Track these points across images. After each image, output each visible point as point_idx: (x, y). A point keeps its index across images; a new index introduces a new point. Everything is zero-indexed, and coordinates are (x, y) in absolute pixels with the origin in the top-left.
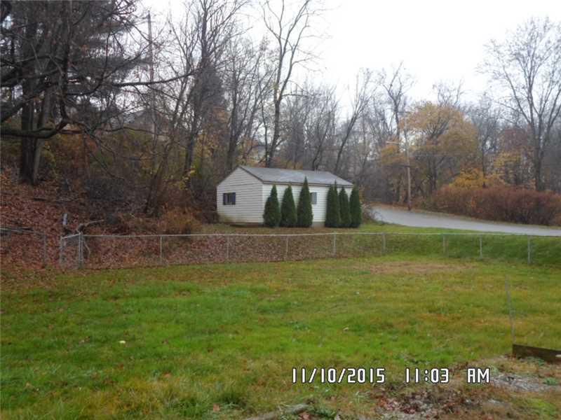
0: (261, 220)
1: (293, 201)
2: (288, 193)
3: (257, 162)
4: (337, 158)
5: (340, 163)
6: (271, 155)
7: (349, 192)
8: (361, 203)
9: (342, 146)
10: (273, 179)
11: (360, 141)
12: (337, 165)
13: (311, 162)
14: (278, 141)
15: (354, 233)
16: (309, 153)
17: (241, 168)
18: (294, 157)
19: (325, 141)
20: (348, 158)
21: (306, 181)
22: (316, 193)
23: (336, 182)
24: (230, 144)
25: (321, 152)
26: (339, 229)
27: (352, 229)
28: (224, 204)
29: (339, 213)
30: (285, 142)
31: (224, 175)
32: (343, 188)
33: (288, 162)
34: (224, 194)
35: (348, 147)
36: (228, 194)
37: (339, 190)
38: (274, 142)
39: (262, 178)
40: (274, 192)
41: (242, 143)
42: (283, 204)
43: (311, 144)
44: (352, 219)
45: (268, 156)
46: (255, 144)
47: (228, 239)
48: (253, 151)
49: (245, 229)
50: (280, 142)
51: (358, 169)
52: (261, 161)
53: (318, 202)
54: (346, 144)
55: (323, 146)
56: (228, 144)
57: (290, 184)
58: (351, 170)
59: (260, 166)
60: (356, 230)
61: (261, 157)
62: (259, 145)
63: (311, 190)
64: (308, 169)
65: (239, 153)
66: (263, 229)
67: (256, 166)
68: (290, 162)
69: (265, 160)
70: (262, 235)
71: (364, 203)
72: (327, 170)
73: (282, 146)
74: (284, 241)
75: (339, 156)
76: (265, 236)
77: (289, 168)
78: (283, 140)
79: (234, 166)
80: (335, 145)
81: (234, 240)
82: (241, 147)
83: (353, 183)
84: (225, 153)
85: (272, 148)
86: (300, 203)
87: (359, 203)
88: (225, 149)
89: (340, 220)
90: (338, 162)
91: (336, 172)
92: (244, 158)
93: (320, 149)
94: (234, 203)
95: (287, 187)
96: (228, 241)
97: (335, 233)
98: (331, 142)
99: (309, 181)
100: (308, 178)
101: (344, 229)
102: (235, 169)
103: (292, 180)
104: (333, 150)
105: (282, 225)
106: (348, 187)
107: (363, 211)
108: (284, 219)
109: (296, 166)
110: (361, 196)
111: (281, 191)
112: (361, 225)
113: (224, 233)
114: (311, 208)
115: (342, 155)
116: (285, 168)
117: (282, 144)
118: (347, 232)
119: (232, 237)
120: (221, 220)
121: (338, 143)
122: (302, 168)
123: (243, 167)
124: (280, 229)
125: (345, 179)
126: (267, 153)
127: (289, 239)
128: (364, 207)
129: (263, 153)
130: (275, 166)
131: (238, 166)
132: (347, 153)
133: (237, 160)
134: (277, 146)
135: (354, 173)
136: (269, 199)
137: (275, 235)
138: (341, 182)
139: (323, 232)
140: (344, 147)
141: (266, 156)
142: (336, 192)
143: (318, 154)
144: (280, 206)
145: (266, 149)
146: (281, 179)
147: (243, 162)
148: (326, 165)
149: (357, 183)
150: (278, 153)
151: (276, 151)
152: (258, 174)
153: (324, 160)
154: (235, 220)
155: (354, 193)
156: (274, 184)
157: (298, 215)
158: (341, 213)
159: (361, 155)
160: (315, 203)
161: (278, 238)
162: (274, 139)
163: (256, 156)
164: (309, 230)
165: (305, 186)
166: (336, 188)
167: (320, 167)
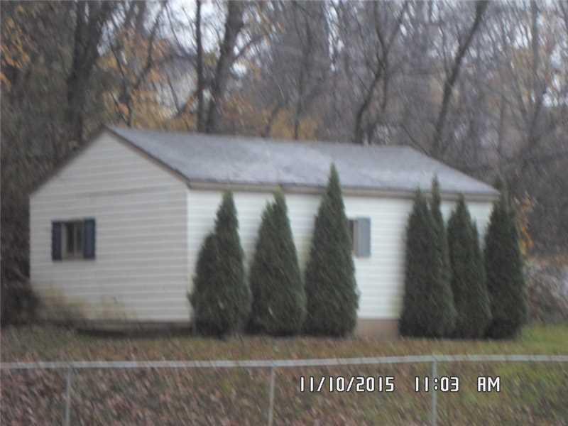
0: (181, 312)
1: (292, 247)
2: (275, 220)
3: (167, 113)
4: (439, 99)
5: (449, 116)
6: (217, 91)
7: (480, 215)
8: (523, 251)
9: (459, 59)
10: (222, 170)
11: (522, 40)
12: (439, 126)
13: (351, 116)
14: (241, 42)
15: (501, 358)
16: (343, 83)
17: (114, 134)
18: (295, 96)
19: (399, 41)
20: (482, 97)
21: (334, 179)
22: (367, 222)
23: (436, 184)
24: (76, 52)
25: (386, 80)
26: (448, 343)
27: (492, 344)
28: (56, 256)
29: (448, 289)
30: (265, 44)
31: (58, 159)
32: (461, 202)
33: (275, 113)
34: (56, 225)
35: (477, 61)
36: (70, 225)
37: (446, 210)
38: (226, 46)
39: (184, 171)
40: (227, 218)
41: (116, 48)
42: (258, 258)
43: (352, 51)
44: (493, 308)
45: (207, 94)
46: (159, 52)
47: (69, 378)
48: (154, 74)
49: (130, 344)
50: (248, 46)
51: (515, 137)
52: (182, 110)
53: (373, 251)
54: (473, 53)
55: (392, 59)
56: (67, 51)
57: (281, 191)
58: (489, 139)
59: (180, 129)
60: (506, 346)
61: (183, 99)
62: (174, 55)
63: (353, 209)
64: (341, 139)
65: (106, 82)
66: (192, 344)
67: (164, 126)
68: (283, 115)
69: (195, 106)
70: (183, 364)
71: (531, 252)
72: (406, 139)
73: (253, 60)
74: (262, 386)
75: (447, 92)
76: (197, 369)
77: (279, 137)
78: (256, 39)
79: (89, 125)
80: (433, 54)
81: (90, 383)
82: (113, 62)
83: (497, 185)
84: (60, 83)
85: (220, 64)
86: (313, 253)
87: (517, 253)
88: (57, 67)
89: (453, 311)
90: (443, 112)
91: (437, 149)
92: (125, 99)
93: (382, 70)
94: (89, 254)
95: (271, 200)
96: (70, 389)
97: (437, 355)
98: (420, 45)
99: (344, 180)
100: (339, 169)
101: (466, 344)
102: (94, 135)
103: (288, 178)
104: (425, 73)
105: (252, 329)
106: (479, 199)
107: (529, 283)
108: (259, 309)
109: (302, 126)
110: (522, 229)
111: (249, 212)
112: (526, 330)
113: (56, 358)
114: (351, 269)
115: (456, 91)
116: (265, 134)
117: (252, 51)
118: (479, 353)
119: (81, 371)
120: (43, 314)
121: (444, 47)
122: (322, 136)
123: (121, 130)
124: (247, 341)
125: (466, 170)
126: (201, 84)
127: (279, 379)
128: (532, 266)
129: (187, 84)
130: (232, 131)
131: (102, 129)
132: (476, 82)
133: (99, 107)
134: (235, 59)
135: (499, 150)
136: (209, 241)
137: (229, 364)
138: (453, 181)
139: (392, 354)
140: (465, 60)
141: (198, 94)
142: (437, 214)
143: (373, 85)
144: (246, 265)
145: (199, 70)
146: (250, 173)
147: (120, 115)
148: (403, 125)
149: (508, 187)
150: (239, 84)
151: (235, 77)
152: (170, 154)
153: (395, 108)
154: (93, 313)
155: (498, 218)
156: (228, 191)
157: (310, 294)
158: (456, 290)
159: (523, 89)
160: (366, 253)
161: (243, 373)
162: (227, 36)
163: (164, 94)
164: (345, 345)
165: (332, 196)
166: (437, 201)
167: (383, 131)
